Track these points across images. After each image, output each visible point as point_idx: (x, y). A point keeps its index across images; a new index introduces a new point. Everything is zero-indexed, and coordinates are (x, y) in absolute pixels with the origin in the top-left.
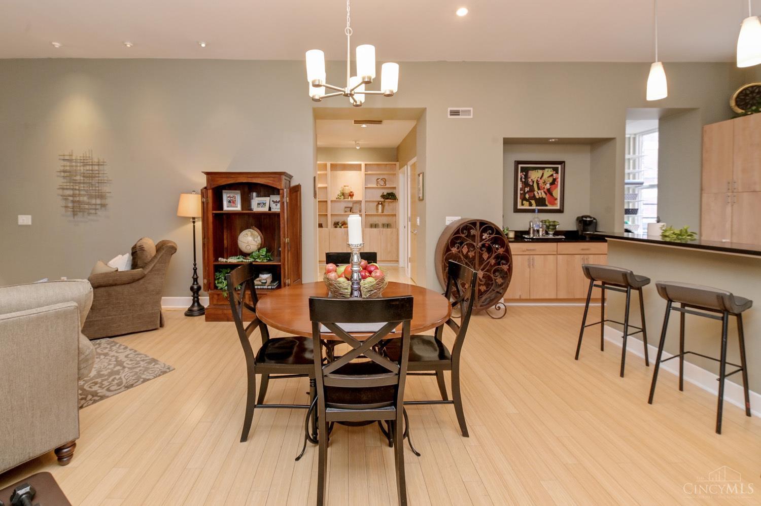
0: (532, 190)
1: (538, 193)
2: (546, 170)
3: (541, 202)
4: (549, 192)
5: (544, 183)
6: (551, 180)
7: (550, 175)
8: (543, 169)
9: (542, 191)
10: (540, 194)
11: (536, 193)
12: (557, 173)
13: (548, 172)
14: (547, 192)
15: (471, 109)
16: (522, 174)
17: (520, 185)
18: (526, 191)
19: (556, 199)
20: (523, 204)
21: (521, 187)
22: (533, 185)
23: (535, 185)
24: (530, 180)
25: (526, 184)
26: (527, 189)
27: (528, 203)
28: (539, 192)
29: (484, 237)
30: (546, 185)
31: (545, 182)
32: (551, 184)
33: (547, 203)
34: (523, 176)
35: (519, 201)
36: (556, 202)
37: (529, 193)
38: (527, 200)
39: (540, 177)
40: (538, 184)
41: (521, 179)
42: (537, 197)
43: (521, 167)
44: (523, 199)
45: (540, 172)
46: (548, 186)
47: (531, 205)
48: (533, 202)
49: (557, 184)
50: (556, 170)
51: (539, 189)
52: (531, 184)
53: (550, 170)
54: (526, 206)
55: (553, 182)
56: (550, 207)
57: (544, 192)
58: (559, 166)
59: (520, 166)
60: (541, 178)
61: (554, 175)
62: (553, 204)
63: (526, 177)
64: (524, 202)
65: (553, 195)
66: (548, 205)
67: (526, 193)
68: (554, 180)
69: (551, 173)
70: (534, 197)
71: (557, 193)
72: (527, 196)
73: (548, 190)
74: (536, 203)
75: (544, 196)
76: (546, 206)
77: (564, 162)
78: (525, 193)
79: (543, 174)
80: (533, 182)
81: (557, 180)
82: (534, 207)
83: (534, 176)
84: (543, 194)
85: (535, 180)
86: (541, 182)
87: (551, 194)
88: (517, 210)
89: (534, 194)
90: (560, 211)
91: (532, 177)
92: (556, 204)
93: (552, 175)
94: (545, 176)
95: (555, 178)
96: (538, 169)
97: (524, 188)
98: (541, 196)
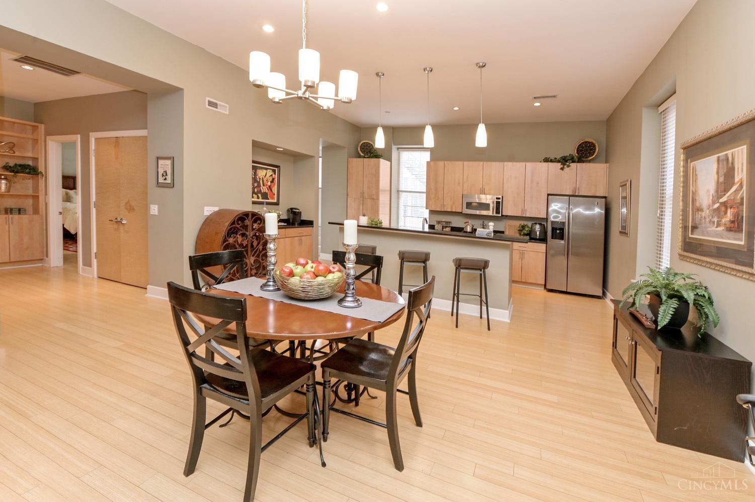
0: (259, 186)
2: (268, 170)
3: (265, 196)
4: (270, 188)
6: (271, 179)
8: (266, 169)
9: (266, 187)
11: (262, 188)
12: (275, 174)
13: (269, 173)
15: (228, 106)
19: (274, 194)
22: (259, 182)
23: (261, 182)
24: (258, 177)
26: (256, 185)
27: (256, 196)
28: (264, 187)
29: (254, 227)
30: (268, 182)
31: (267, 180)
33: (268, 197)
34: (254, 173)
36: (274, 196)
37: (257, 188)
38: (256, 194)
39: (264, 175)
40: (263, 181)
41: (252, 175)
42: (263, 192)
44: (253, 192)
45: (265, 171)
47: (258, 198)
48: (260, 195)
49: (275, 184)
50: (274, 171)
51: (264, 185)
52: (258, 180)
53: (271, 171)
54: (255, 199)
55: (272, 181)
56: (270, 201)
58: (276, 169)
60: (265, 177)
61: (273, 175)
62: (273, 198)
64: (254, 195)
65: (273, 191)
68: (273, 179)
69: (271, 174)
70: (260, 192)
71: (275, 190)
72: (256, 190)
73: (270, 186)
75: (267, 191)
76: (268, 199)
77: (280, 166)
78: (254, 188)
79: (266, 173)
80: (260, 179)
81: (275, 180)
82: (260, 200)
84: (266, 189)
85: (261, 177)
86: (265, 180)
87: (271, 190)
89: (260, 189)
90: (277, 204)
91: (260, 175)
92: (274, 198)
93: (272, 175)
94: (268, 175)
95: (273, 177)
96: (263, 169)
97: (254, 183)
98: (265, 191)
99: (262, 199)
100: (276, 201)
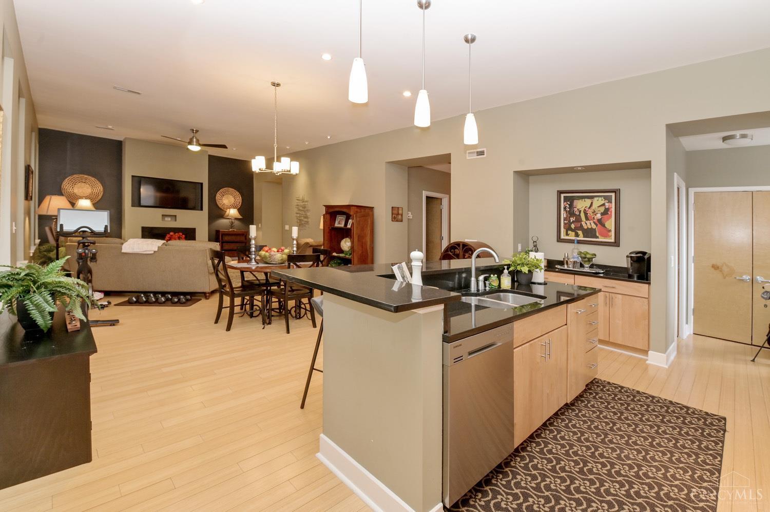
0: (579, 220)
1: (586, 224)
2: (596, 199)
3: (590, 233)
4: (600, 222)
6: (602, 210)
7: (602, 203)
8: (592, 197)
9: (591, 222)
10: (588, 224)
11: (583, 223)
12: (610, 202)
13: (598, 202)
14: (597, 222)
15: (485, 149)
16: (566, 203)
17: (563, 214)
18: (572, 221)
19: (610, 231)
20: (567, 234)
21: (565, 216)
22: (579, 215)
23: (582, 215)
24: (575, 209)
25: (571, 213)
27: (574, 233)
28: (588, 222)
30: (596, 215)
31: (594, 212)
32: (602, 214)
33: (597, 235)
34: (568, 206)
35: (563, 230)
36: (610, 234)
37: (576, 223)
38: (572, 230)
39: (588, 206)
40: (586, 214)
41: (565, 208)
42: (586, 227)
43: (564, 196)
44: (568, 229)
45: (588, 202)
46: (599, 216)
47: (577, 235)
48: (580, 232)
50: (609, 199)
51: (587, 219)
52: (577, 213)
53: (600, 199)
54: (572, 236)
55: (606, 212)
56: (601, 239)
57: (594, 222)
58: (613, 194)
59: (562, 195)
60: (589, 208)
61: (607, 204)
62: (606, 236)
63: (571, 206)
64: (570, 232)
65: (606, 226)
66: (600, 237)
67: (572, 223)
68: (607, 210)
69: (603, 202)
70: (581, 228)
71: (610, 224)
72: (573, 226)
73: (600, 221)
74: (583, 234)
75: (594, 226)
76: (597, 237)
77: (619, 190)
78: (570, 223)
79: (592, 203)
80: (580, 212)
81: (610, 210)
82: (581, 238)
83: (581, 205)
84: (593, 224)
85: (582, 210)
86: (590, 212)
87: (604, 225)
88: (559, 240)
89: (581, 224)
90: (616, 243)
91: (579, 207)
92: (610, 236)
93: (604, 205)
94: (595, 205)
95: (606, 207)
96: (585, 198)
97: (570, 218)
98: (590, 227)
99: (584, 237)
100: (613, 240)
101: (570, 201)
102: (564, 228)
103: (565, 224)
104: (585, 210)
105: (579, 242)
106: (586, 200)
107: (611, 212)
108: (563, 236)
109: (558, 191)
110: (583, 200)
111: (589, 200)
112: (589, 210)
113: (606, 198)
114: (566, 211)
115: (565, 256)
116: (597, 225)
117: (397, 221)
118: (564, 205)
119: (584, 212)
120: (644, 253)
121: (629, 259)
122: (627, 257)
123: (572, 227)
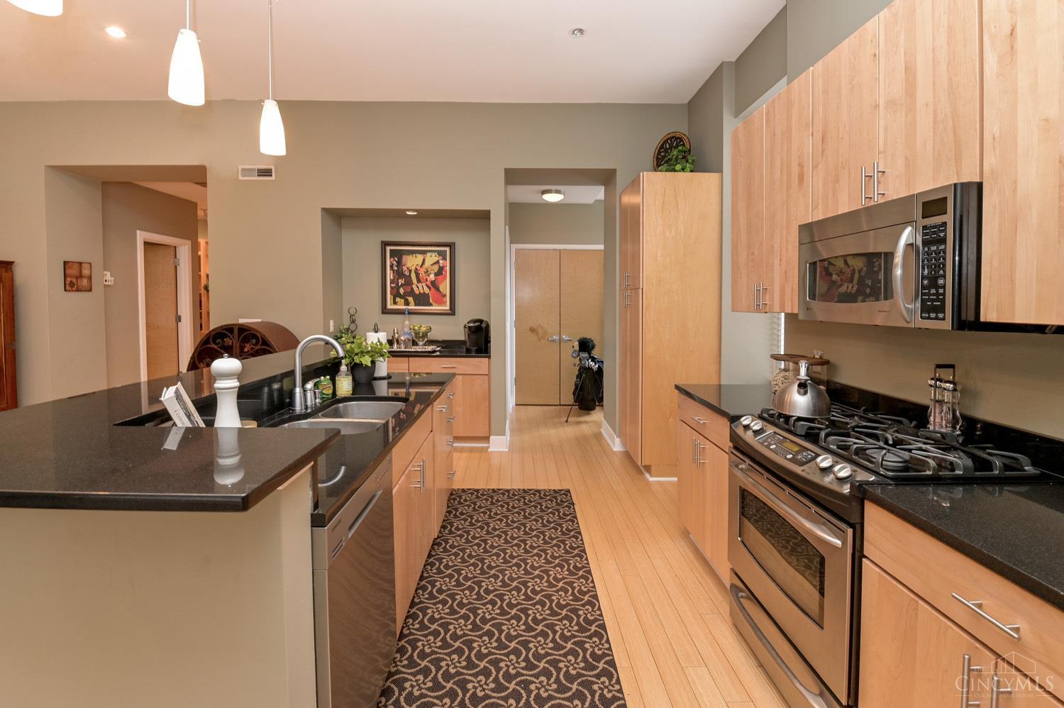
0: (409, 282)
1: (418, 287)
3: (422, 299)
4: (434, 285)
5: (425, 273)
6: (436, 268)
7: (434, 261)
9: (424, 285)
10: (420, 288)
11: (414, 286)
12: (445, 259)
13: (431, 258)
14: (430, 285)
15: (272, 167)
16: (392, 259)
17: (390, 275)
18: (400, 284)
19: (445, 296)
20: (395, 303)
21: (392, 277)
22: (410, 276)
23: (413, 276)
24: (405, 268)
25: (399, 273)
26: (401, 282)
27: (403, 300)
28: (420, 285)
30: (429, 275)
31: (427, 271)
32: (436, 274)
33: (431, 301)
34: (395, 263)
36: (444, 300)
37: (405, 287)
38: (401, 297)
39: (420, 263)
40: (417, 275)
41: (392, 266)
42: (417, 292)
43: (391, 250)
44: (396, 295)
45: (420, 258)
46: (432, 277)
47: (407, 303)
48: (411, 299)
49: (446, 276)
51: (419, 281)
52: (407, 273)
53: (434, 255)
54: (400, 305)
55: (440, 272)
56: (435, 308)
57: (427, 286)
58: (447, 249)
59: (388, 248)
60: (421, 266)
61: (441, 262)
62: (441, 303)
63: (399, 263)
64: (398, 299)
65: (440, 290)
66: (433, 304)
67: (400, 287)
68: (441, 269)
69: (436, 259)
70: (412, 293)
71: (445, 287)
72: (402, 291)
73: (433, 283)
74: (415, 301)
75: (427, 290)
76: (431, 305)
77: (454, 244)
78: (398, 287)
79: (424, 260)
80: (410, 271)
81: (445, 270)
82: (412, 307)
83: (411, 262)
84: (425, 288)
85: (413, 268)
86: (422, 272)
87: (437, 289)
88: (385, 311)
89: (412, 288)
90: (452, 312)
91: (409, 265)
92: (445, 303)
93: (437, 262)
94: (428, 263)
95: (441, 265)
96: (416, 253)
97: (398, 279)
98: (422, 292)
99: (415, 305)
100: (448, 308)
101: (397, 255)
102: (391, 294)
103: (392, 288)
104: (416, 269)
105: (411, 313)
106: (417, 255)
107: (446, 272)
108: (390, 306)
109: (382, 242)
110: (414, 255)
111: (420, 255)
112: (422, 269)
113: (440, 253)
114: (393, 270)
115: (394, 333)
116: (430, 289)
117: (78, 290)
118: (391, 262)
119: (415, 272)
120: (481, 321)
121: (467, 330)
122: (465, 327)
123: (400, 291)
